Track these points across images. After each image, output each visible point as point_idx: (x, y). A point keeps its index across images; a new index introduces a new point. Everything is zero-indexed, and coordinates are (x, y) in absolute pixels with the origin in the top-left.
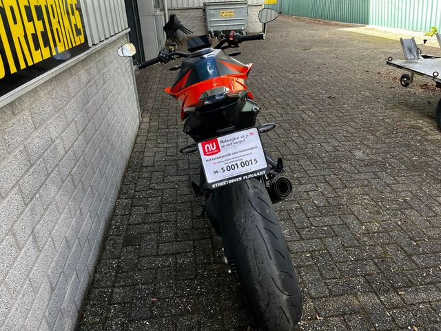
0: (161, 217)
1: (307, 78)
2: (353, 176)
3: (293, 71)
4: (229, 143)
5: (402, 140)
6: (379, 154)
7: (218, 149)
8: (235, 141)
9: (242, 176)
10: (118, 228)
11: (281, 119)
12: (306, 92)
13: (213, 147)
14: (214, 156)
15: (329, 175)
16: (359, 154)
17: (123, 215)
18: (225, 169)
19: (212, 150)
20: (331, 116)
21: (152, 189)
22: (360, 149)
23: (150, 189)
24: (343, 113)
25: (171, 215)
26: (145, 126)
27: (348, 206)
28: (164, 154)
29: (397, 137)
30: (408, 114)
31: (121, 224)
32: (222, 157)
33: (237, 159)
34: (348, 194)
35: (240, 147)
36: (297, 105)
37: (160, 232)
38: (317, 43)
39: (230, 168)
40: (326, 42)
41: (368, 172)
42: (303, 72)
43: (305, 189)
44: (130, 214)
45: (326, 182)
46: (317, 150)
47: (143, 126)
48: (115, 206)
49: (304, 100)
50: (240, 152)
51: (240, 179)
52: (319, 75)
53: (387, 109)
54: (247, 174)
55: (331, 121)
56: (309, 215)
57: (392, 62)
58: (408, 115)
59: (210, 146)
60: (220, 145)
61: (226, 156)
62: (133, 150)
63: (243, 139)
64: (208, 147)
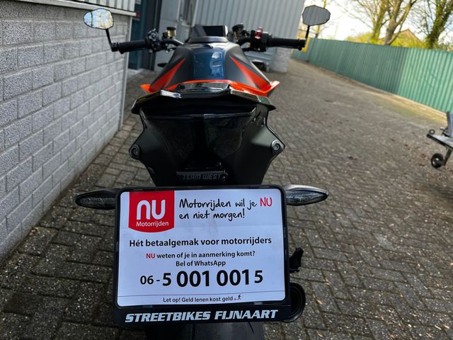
0: (87, 271)
1: (327, 130)
2: (374, 270)
3: (311, 119)
4: (202, 210)
5: (435, 233)
6: (408, 246)
7: (169, 221)
8: (219, 210)
9: (213, 308)
10: (12, 274)
11: (290, 168)
12: (324, 145)
13: (158, 212)
14: (152, 236)
15: (342, 262)
16: (382, 240)
17: (32, 255)
18: (173, 278)
19: (152, 219)
20: (350, 180)
21: (93, 222)
22: (384, 234)
23: (91, 221)
24: (364, 181)
25: (103, 272)
26: (123, 135)
27: (365, 321)
28: (131, 176)
29: (429, 229)
30: (442, 201)
31: (21, 270)
32: (174, 244)
33: (212, 259)
34: (367, 299)
35: (226, 230)
36: (312, 157)
37: (73, 299)
38: (341, 97)
39: (187, 279)
40: (351, 100)
41: (394, 270)
42: (323, 122)
43: (308, 276)
44: (43, 256)
45: (338, 271)
46: (329, 220)
47: (120, 135)
48: (28, 236)
49: (320, 153)
50: (224, 241)
51: (207, 315)
52: (340, 130)
53: (416, 189)
54: (228, 307)
55: (350, 187)
56: (308, 322)
57: (434, 136)
58: (441, 203)
59: (149, 207)
60: (178, 211)
61: (185, 242)
62: (94, 160)
63: (239, 209)
64: (144, 208)
